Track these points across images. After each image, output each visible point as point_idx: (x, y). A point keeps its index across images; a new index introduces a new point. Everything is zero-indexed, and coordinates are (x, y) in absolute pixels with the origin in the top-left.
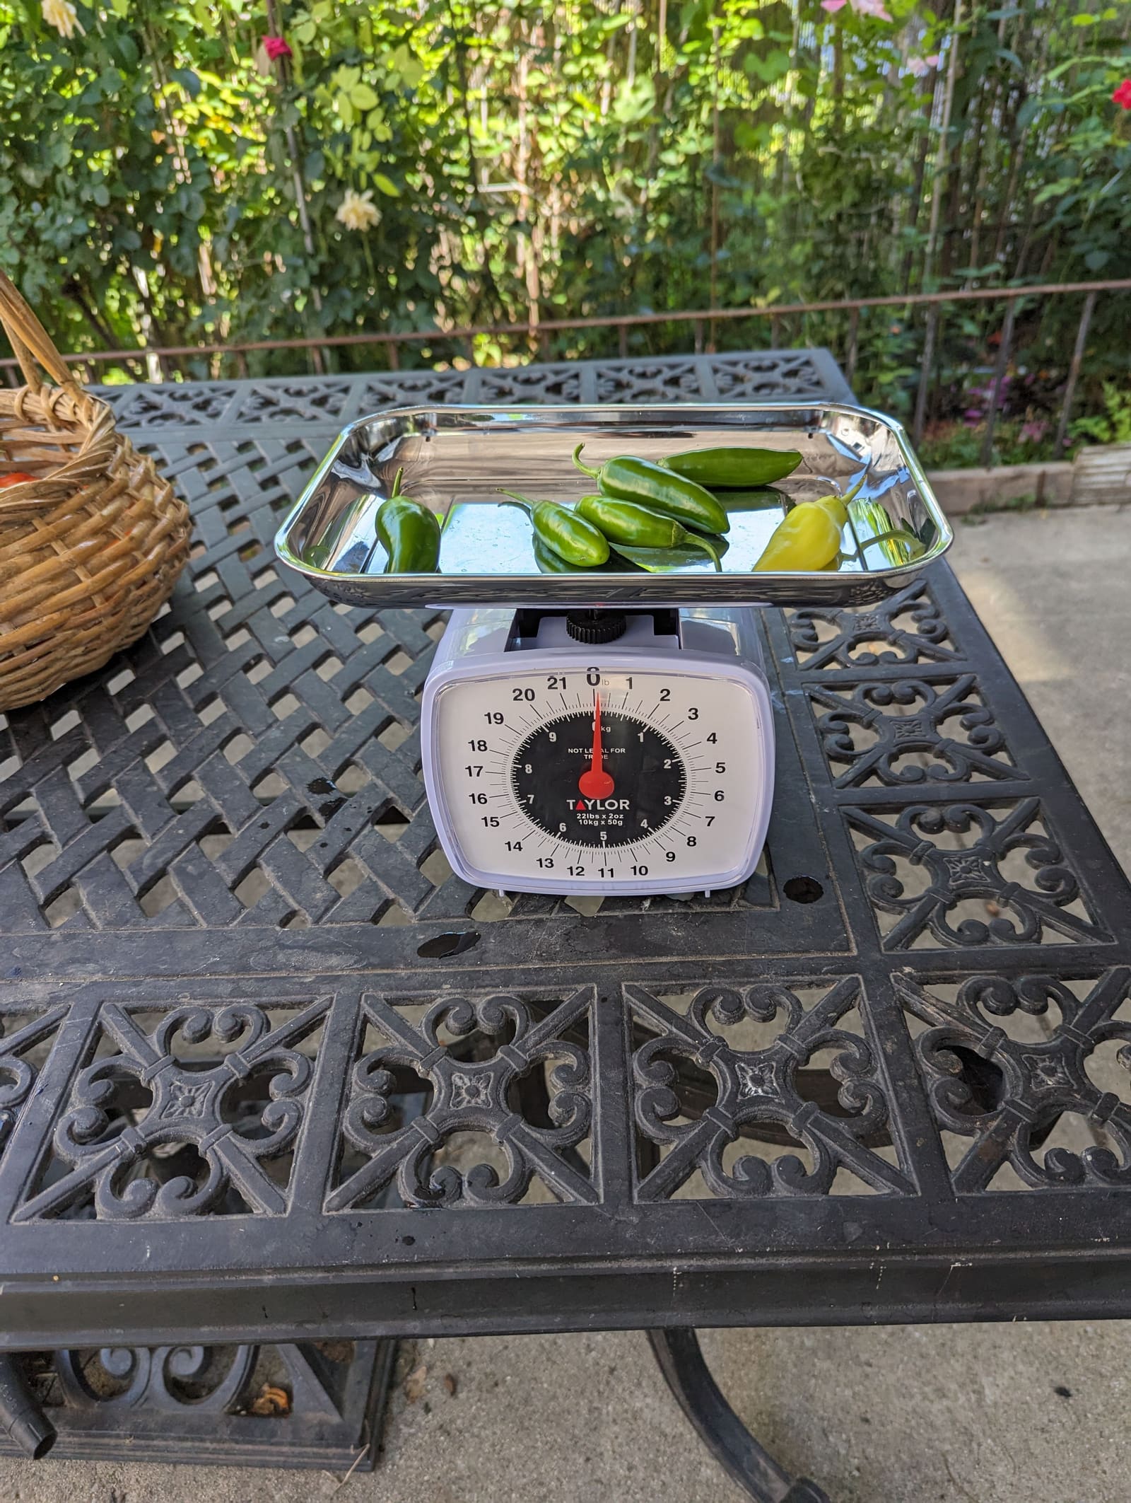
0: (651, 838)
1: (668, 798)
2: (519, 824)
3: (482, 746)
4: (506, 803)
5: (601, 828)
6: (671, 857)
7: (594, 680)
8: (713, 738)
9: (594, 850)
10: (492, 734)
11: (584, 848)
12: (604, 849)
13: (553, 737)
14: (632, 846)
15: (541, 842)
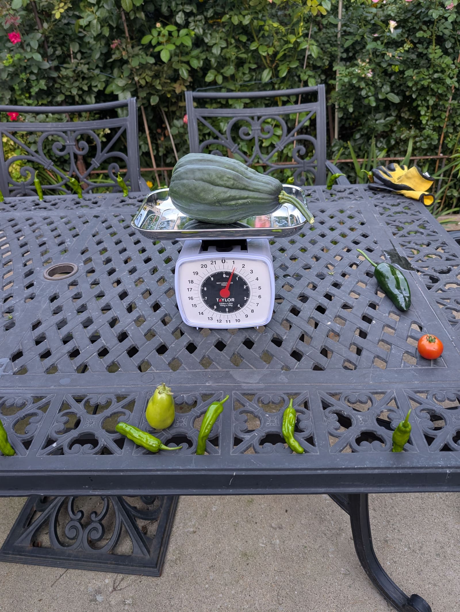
0: (241, 310)
1: (245, 298)
2: (203, 306)
3: (192, 282)
4: (199, 299)
5: (226, 307)
6: (247, 316)
7: (223, 261)
8: (257, 279)
9: (224, 314)
10: (195, 278)
11: (222, 314)
12: (227, 314)
13: (212, 279)
14: (235, 313)
15: (210, 312)
